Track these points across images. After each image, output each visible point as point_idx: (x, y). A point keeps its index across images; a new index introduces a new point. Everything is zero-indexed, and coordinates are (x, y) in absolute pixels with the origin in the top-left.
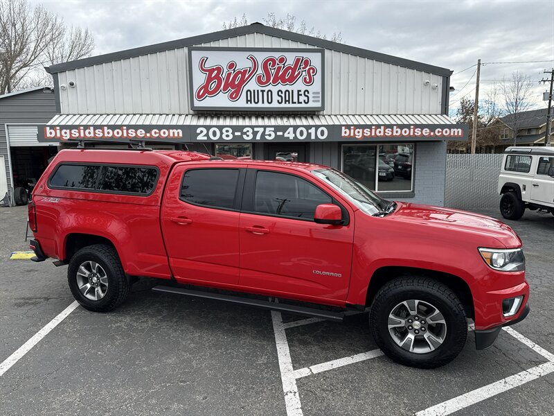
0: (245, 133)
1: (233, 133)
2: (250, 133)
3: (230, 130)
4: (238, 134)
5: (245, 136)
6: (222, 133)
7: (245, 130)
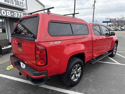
0: (15, 14)
1: (11, 14)
2: (16, 14)
3: (10, 12)
4: (12, 14)
5: (15, 15)
6: (7, 13)
7: (15, 13)
